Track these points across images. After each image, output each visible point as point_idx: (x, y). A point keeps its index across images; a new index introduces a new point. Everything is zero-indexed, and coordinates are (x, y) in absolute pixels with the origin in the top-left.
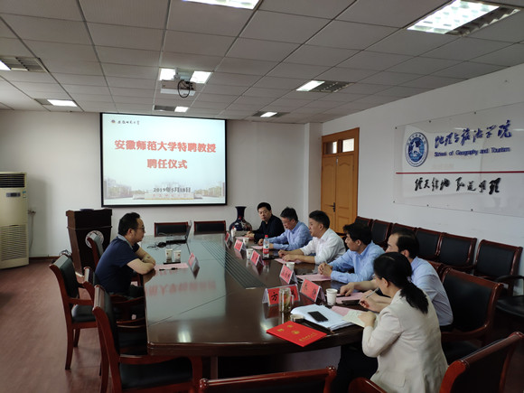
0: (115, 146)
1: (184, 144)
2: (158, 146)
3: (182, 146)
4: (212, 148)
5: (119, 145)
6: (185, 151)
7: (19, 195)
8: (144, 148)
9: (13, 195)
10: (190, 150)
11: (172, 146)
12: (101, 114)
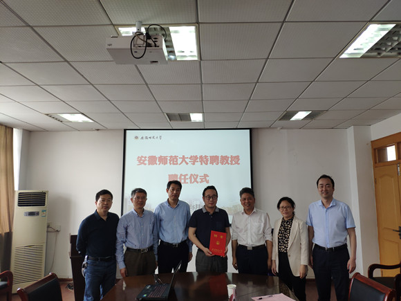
0: (137, 162)
1: (206, 156)
2: (179, 161)
3: (203, 160)
4: (236, 160)
5: (141, 160)
6: (207, 164)
7: (38, 214)
8: (166, 163)
9: (31, 214)
10: (212, 163)
11: (194, 159)
12: (125, 130)
